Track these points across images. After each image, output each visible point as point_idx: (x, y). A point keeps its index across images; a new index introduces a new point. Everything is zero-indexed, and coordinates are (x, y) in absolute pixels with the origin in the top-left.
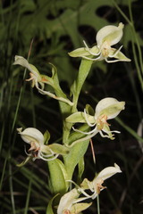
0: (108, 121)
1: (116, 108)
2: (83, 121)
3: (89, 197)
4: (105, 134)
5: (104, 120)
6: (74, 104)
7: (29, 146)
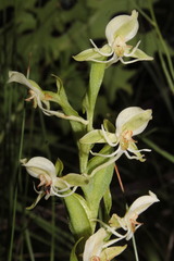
0: (135, 138)
1: (141, 119)
2: (101, 141)
3: (122, 237)
4: (131, 154)
6: (89, 122)
7: (38, 181)
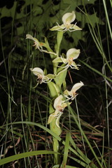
1: (76, 53)
3: (69, 99)
4: (73, 67)
5: (71, 60)
6: (57, 54)
